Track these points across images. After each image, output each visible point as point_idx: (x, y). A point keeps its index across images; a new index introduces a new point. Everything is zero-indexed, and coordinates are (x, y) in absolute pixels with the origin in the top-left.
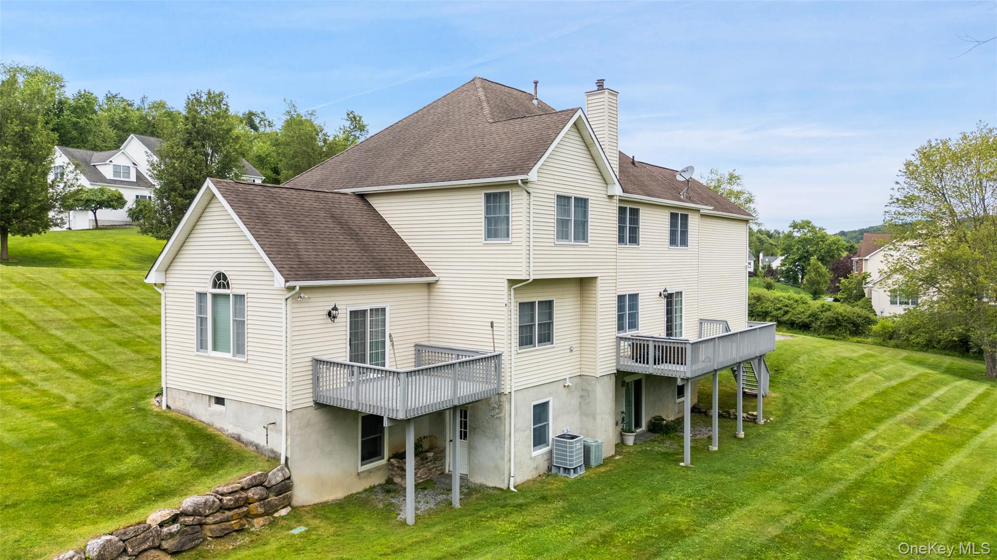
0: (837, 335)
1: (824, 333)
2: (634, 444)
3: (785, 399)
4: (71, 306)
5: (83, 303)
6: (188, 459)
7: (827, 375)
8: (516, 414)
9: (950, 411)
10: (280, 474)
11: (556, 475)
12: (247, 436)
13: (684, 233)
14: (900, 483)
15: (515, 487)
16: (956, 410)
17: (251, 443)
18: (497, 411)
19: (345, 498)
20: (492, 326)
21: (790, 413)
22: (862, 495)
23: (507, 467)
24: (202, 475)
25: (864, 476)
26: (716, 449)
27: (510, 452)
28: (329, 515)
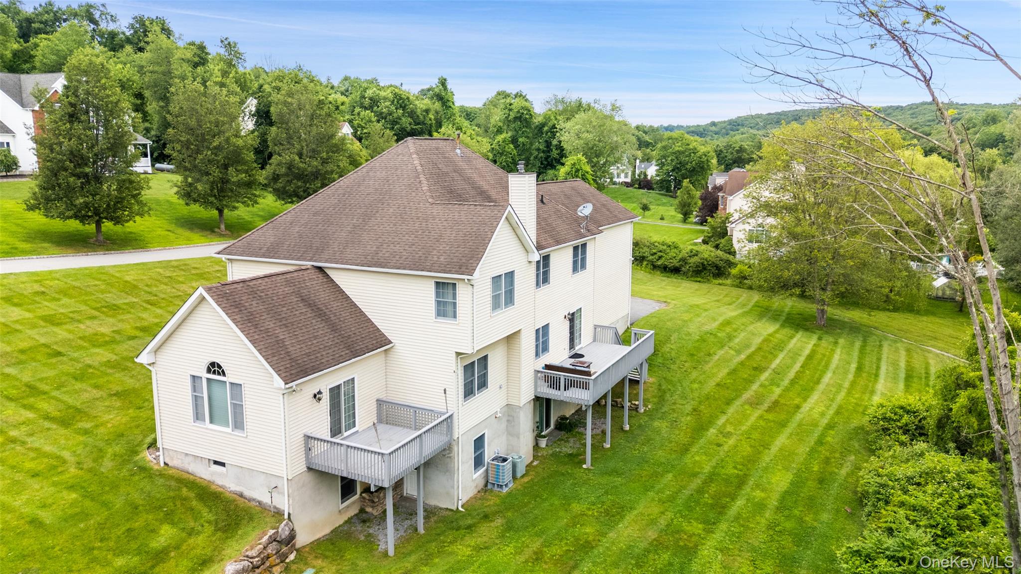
0: (703, 278)
1: (692, 276)
2: (547, 445)
3: (660, 385)
4: (8, 333)
5: (18, 327)
6: (209, 522)
7: (692, 355)
8: (462, 451)
9: (782, 383)
10: (287, 529)
11: (491, 490)
12: (247, 493)
13: (584, 260)
14: (740, 473)
15: (462, 506)
16: (786, 382)
17: (254, 500)
18: (448, 452)
19: (332, 532)
20: (445, 393)
21: (663, 400)
22: (713, 488)
23: (456, 494)
24: (227, 538)
25: (715, 467)
26: (608, 446)
27: (458, 482)
28: (327, 553)
